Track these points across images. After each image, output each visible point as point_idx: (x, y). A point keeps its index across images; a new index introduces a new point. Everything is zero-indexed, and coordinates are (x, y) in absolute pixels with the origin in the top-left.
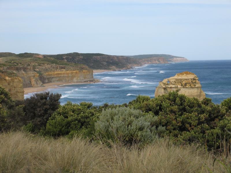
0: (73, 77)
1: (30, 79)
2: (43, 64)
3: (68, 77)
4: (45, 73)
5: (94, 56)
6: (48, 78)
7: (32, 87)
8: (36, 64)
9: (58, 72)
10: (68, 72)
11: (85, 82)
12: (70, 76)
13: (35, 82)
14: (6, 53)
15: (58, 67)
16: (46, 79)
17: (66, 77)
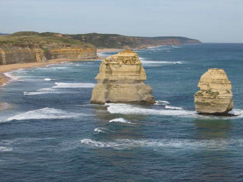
0: (77, 54)
1: (35, 55)
2: (51, 42)
3: (73, 54)
4: (52, 50)
5: (111, 37)
6: (54, 55)
7: (37, 62)
8: (45, 42)
9: (64, 49)
10: (73, 50)
11: (88, 59)
12: (75, 54)
13: (40, 58)
14: (30, 32)
15: (64, 45)
16: (52, 55)
17: (71, 54)
